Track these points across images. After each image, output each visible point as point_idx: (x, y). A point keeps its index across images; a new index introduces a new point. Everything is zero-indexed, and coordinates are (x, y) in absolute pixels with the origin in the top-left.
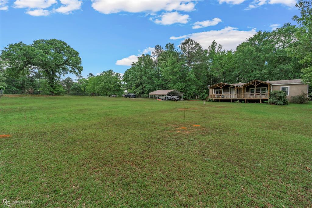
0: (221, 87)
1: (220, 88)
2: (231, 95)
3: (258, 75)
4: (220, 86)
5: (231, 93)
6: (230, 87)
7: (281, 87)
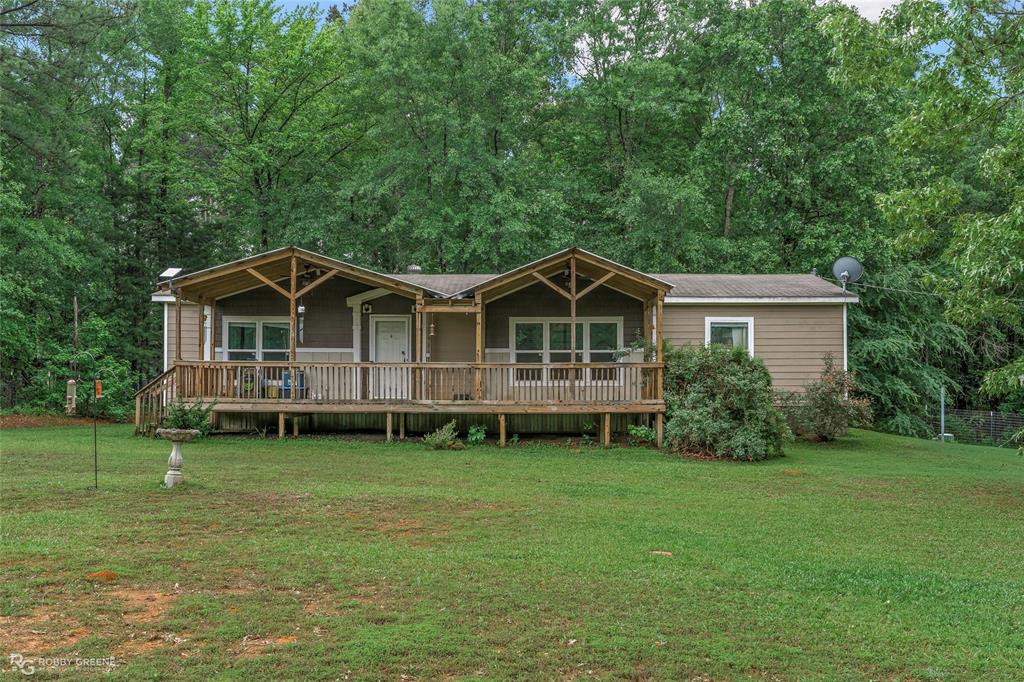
0: (293, 295)
1: (279, 306)
2: (365, 372)
3: (517, 226)
4: (286, 285)
5: (365, 356)
6: (354, 302)
7: (709, 320)
